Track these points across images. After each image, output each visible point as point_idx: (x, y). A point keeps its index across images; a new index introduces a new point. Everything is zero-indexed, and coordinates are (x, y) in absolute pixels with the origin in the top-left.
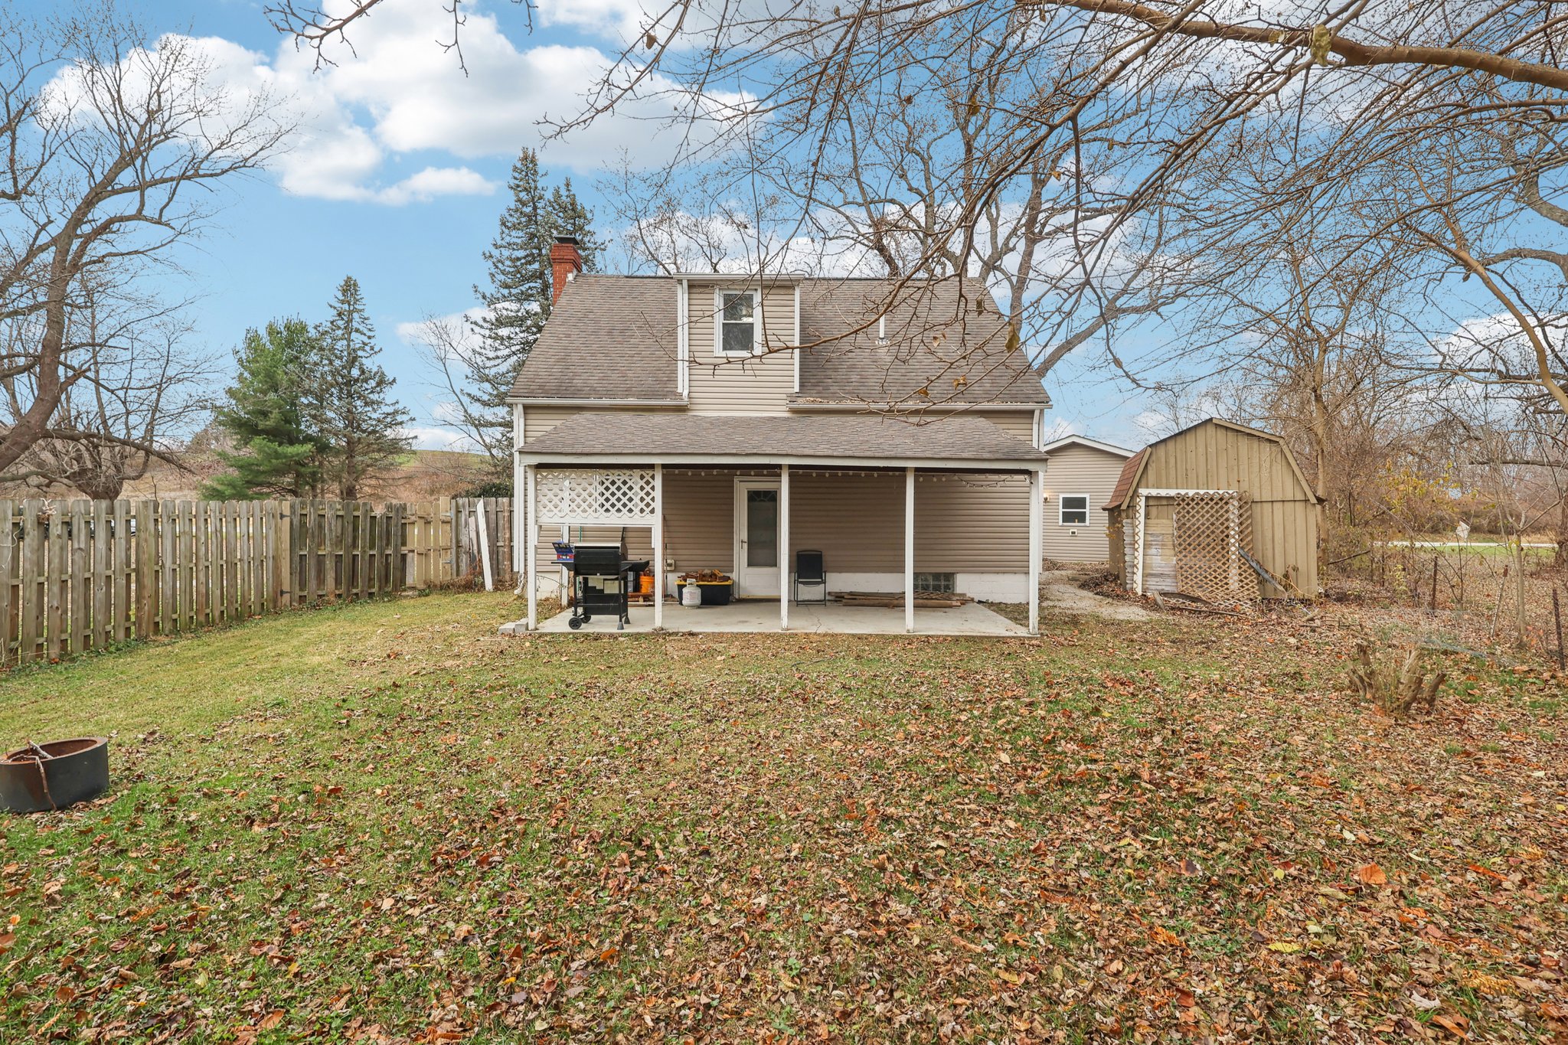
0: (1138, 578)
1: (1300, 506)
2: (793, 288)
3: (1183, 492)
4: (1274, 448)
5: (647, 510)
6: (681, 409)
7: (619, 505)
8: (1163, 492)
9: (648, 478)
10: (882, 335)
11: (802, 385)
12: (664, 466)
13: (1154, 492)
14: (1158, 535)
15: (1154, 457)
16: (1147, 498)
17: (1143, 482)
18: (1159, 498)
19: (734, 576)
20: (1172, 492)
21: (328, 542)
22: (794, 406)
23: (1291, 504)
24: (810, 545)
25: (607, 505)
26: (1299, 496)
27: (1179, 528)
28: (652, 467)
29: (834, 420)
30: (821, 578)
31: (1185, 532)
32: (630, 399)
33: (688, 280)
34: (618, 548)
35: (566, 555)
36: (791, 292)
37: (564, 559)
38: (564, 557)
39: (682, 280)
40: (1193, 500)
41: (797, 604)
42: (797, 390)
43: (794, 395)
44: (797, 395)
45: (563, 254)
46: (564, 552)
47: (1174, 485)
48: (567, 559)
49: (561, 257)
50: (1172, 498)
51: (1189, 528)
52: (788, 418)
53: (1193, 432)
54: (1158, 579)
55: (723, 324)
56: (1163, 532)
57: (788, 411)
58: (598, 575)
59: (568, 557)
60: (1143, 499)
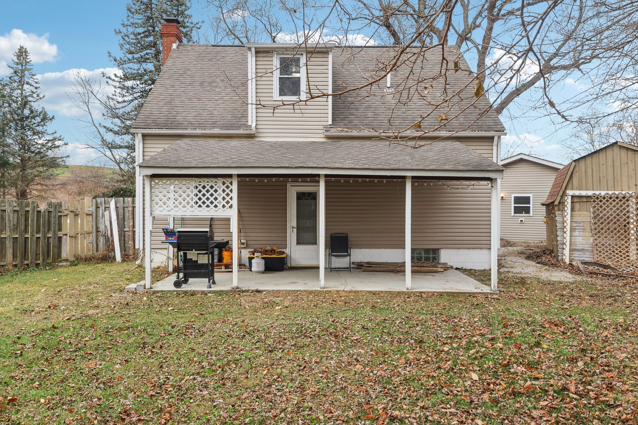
0: (567, 252)
2: (327, 53)
3: (597, 193)
5: (227, 206)
6: (251, 136)
7: (208, 203)
8: (583, 193)
9: (228, 184)
10: (389, 85)
11: (334, 120)
12: (239, 176)
13: (577, 193)
14: (580, 223)
15: (577, 169)
16: (573, 197)
17: (570, 185)
18: (580, 197)
19: (287, 251)
20: (590, 193)
21: (8, 229)
22: (329, 134)
24: (340, 229)
25: (200, 203)
27: (595, 218)
28: (230, 176)
29: (355, 143)
30: (348, 252)
31: (599, 220)
32: (216, 130)
33: (255, 48)
34: (207, 232)
35: (172, 237)
36: (326, 56)
37: (170, 240)
38: (170, 238)
39: (251, 48)
40: (604, 198)
41: (331, 271)
42: (330, 122)
43: (328, 127)
44: (330, 126)
45: (170, 30)
46: (170, 235)
47: (591, 188)
48: (172, 240)
49: (168, 32)
50: (589, 197)
51: (602, 218)
52: (324, 142)
53: (604, 152)
54: (580, 253)
55: (280, 78)
56: (584, 220)
57: (324, 137)
58: (194, 250)
59: (173, 239)
60: (570, 197)
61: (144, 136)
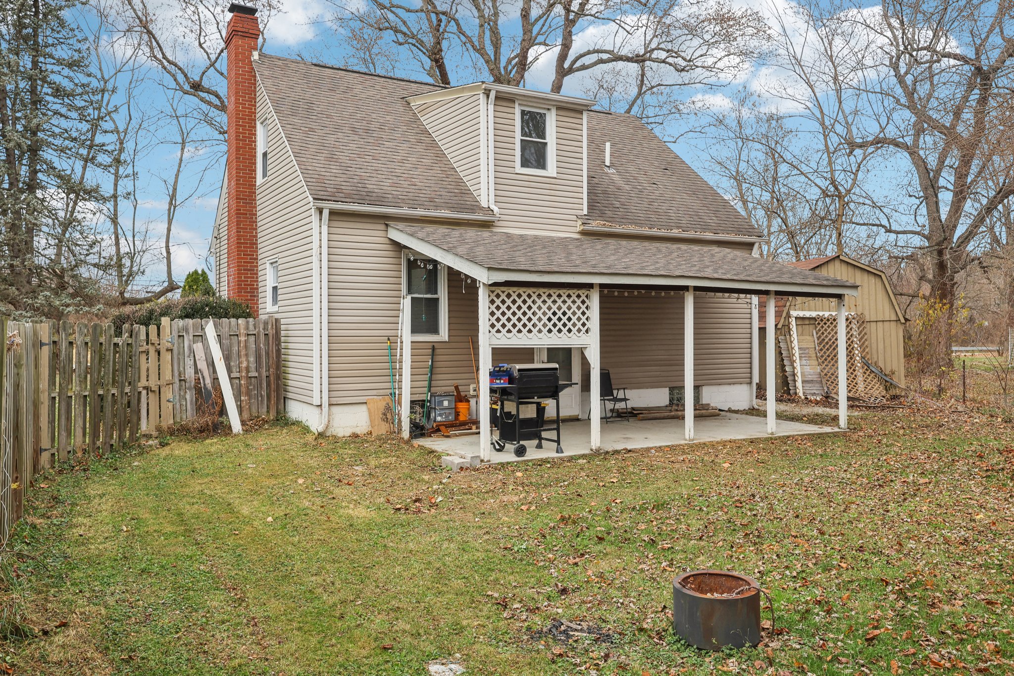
0: (799, 384)
1: (893, 324)
2: (581, 112)
3: (821, 314)
4: (878, 281)
5: (584, 330)
8: (807, 314)
10: (607, 163)
11: (591, 207)
12: (602, 286)
13: (801, 314)
14: (805, 349)
16: (797, 318)
17: (794, 305)
18: (803, 319)
20: (814, 314)
22: (586, 228)
23: (888, 323)
26: (894, 318)
27: (820, 344)
28: (590, 286)
30: (613, 395)
31: (824, 346)
32: (443, 211)
33: (497, 92)
34: (556, 369)
35: (500, 379)
36: (579, 116)
37: (498, 384)
38: (498, 381)
39: (490, 90)
40: (828, 320)
41: (607, 422)
42: (585, 212)
43: (584, 217)
44: (586, 217)
45: (249, 27)
46: (498, 376)
47: (814, 309)
48: (501, 383)
49: (247, 30)
50: (814, 319)
51: (827, 343)
52: (577, 239)
53: (826, 266)
54: (811, 385)
55: (522, 140)
56: (808, 346)
57: (578, 233)
58: (536, 398)
59: (502, 381)
60: (794, 319)
61: (332, 213)
